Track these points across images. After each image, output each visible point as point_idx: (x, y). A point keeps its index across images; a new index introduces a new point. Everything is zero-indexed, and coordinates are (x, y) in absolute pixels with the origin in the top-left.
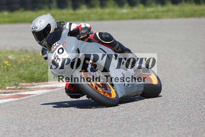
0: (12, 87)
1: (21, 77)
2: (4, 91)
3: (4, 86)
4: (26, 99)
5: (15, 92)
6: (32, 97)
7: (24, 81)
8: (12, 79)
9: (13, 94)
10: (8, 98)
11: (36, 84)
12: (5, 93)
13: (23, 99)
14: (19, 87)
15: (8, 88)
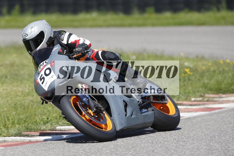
0: (198, 99)
1: (206, 87)
2: (190, 103)
3: (189, 97)
4: (218, 113)
5: (203, 104)
6: (224, 111)
7: (209, 92)
8: (197, 90)
9: (202, 107)
10: (196, 111)
11: (224, 96)
12: (191, 105)
13: (215, 113)
14: (206, 99)
15: (193, 99)
